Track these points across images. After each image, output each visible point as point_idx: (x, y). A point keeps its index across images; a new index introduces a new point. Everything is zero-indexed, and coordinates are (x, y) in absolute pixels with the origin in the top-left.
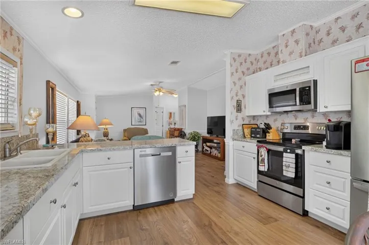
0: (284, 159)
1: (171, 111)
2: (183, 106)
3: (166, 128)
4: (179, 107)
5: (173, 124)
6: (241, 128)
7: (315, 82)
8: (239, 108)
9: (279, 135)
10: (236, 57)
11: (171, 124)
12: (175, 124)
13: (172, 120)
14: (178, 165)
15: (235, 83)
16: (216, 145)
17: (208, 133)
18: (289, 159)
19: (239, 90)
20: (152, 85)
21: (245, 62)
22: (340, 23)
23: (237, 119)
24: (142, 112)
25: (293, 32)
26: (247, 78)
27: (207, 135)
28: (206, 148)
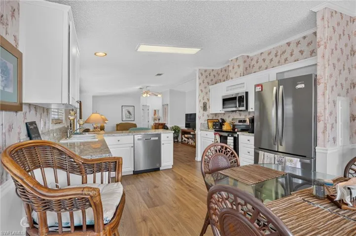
0: (228, 141)
1: (155, 109)
2: (166, 105)
3: (152, 123)
4: (163, 105)
5: (158, 120)
6: (206, 122)
7: (247, 93)
8: (205, 108)
9: (231, 127)
10: (203, 72)
11: (156, 120)
12: (159, 120)
13: (156, 116)
14: (162, 146)
15: (202, 91)
16: (192, 136)
17: (186, 127)
18: (230, 140)
19: (205, 96)
20: (141, 88)
21: (210, 75)
22: (263, 56)
23: (203, 116)
24: (131, 109)
25: (237, 59)
26: (211, 87)
27: (186, 129)
28: (184, 139)
